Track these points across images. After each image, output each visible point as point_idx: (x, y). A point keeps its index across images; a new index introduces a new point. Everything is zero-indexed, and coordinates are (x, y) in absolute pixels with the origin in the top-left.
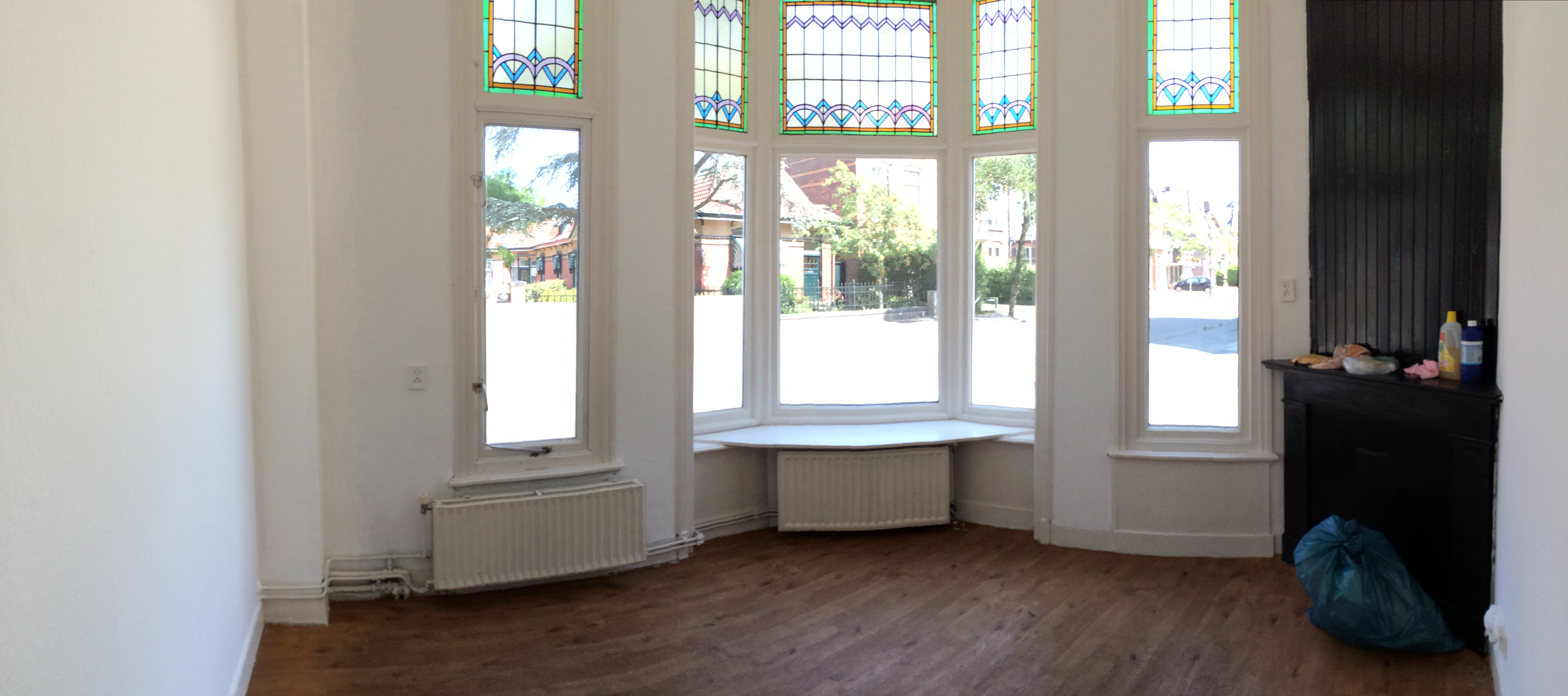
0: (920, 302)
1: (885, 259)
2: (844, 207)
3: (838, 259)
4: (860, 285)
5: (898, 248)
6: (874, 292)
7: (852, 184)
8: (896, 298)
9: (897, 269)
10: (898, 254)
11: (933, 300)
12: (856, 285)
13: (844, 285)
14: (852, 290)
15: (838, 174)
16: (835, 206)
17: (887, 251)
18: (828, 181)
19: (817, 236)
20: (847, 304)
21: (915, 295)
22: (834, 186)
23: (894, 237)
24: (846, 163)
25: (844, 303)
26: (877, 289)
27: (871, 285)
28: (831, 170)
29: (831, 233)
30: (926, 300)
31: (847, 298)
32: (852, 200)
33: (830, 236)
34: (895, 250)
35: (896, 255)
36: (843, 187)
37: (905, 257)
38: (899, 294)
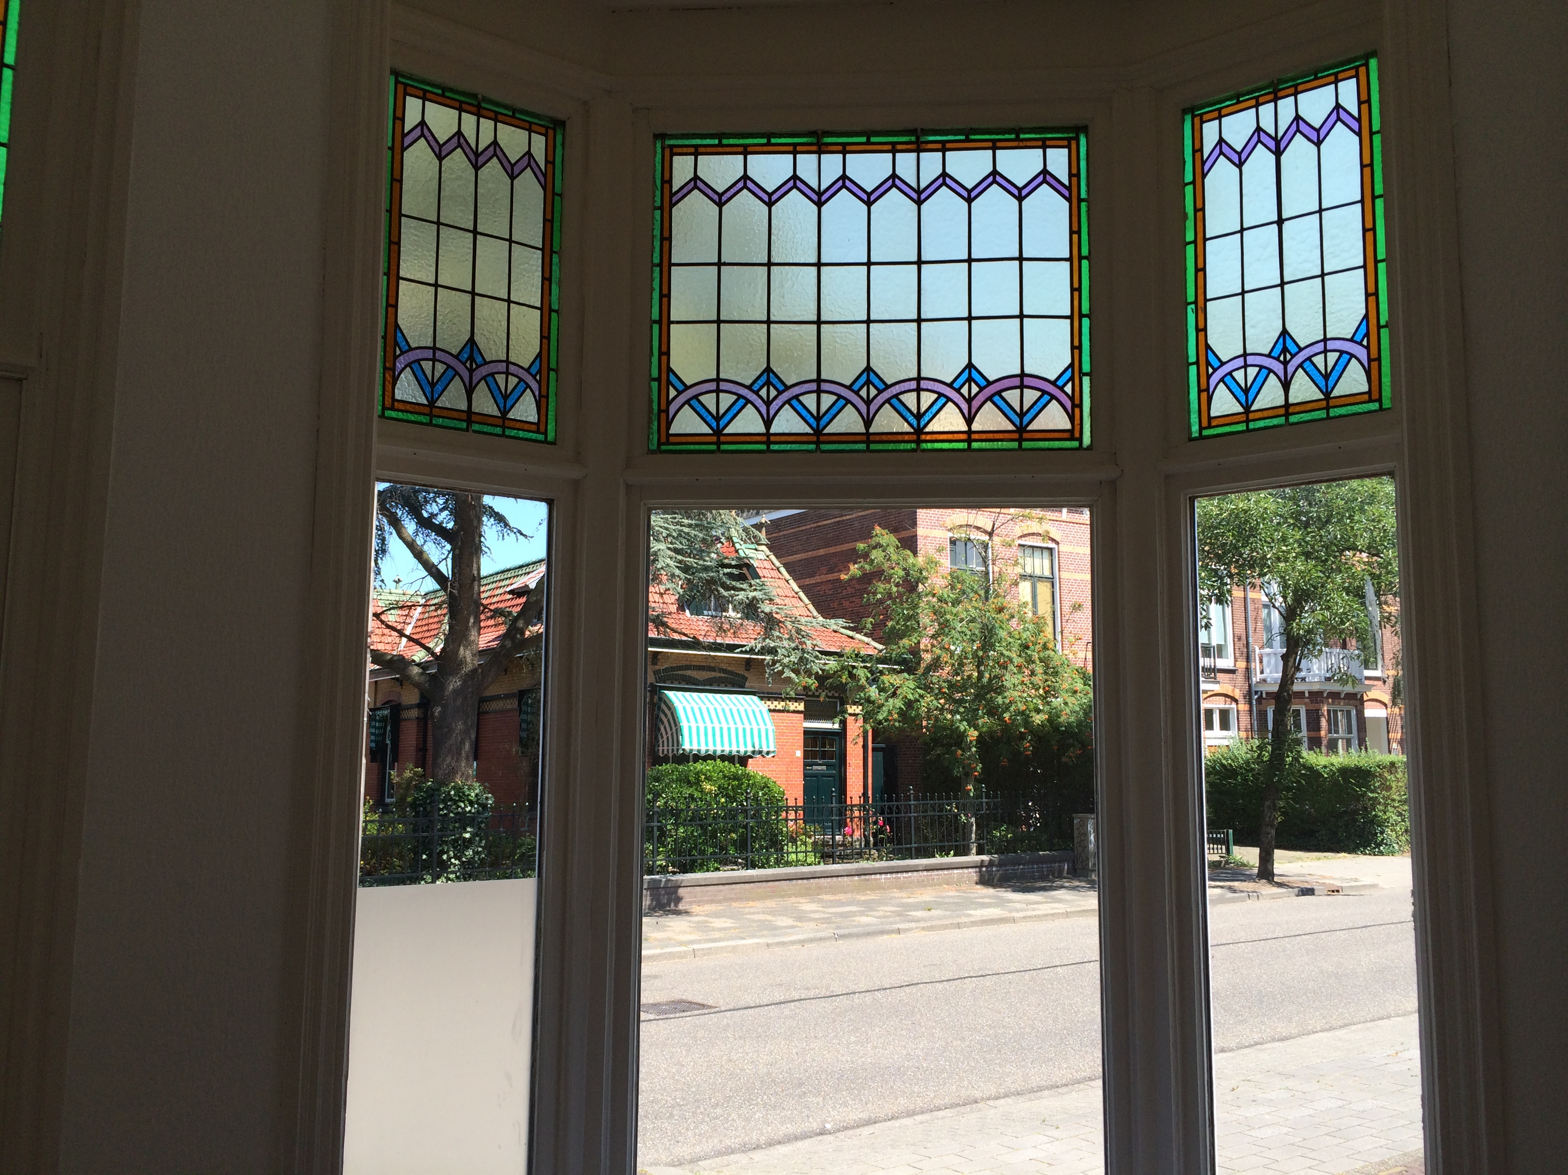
0: (1056, 841)
1: (980, 740)
2: (890, 624)
3: (879, 739)
4: (924, 798)
5: (1007, 716)
6: (956, 816)
7: (908, 574)
8: (1007, 830)
9: (1004, 762)
10: (1007, 728)
11: (1086, 835)
12: (916, 798)
13: (890, 799)
14: (908, 809)
15: (876, 555)
16: (869, 622)
17: (984, 721)
18: (854, 569)
19: (832, 688)
20: (899, 843)
21: (1045, 825)
22: (868, 578)
23: (1001, 690)
24: (894, 530)
25: (891, 840)
26: (962, 808)
27: (948, 798)
28: (861, 546)
29: (863, 681)
30: (1071, 838)
31: (899, 828)
32: (907, 609)
33: (862, 688)
34: (1001, 719)
35: (1002, 730)
36: (888, 580)
37: (1022, 736)
38: (1013, 821)
